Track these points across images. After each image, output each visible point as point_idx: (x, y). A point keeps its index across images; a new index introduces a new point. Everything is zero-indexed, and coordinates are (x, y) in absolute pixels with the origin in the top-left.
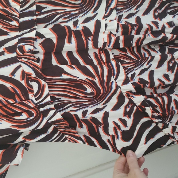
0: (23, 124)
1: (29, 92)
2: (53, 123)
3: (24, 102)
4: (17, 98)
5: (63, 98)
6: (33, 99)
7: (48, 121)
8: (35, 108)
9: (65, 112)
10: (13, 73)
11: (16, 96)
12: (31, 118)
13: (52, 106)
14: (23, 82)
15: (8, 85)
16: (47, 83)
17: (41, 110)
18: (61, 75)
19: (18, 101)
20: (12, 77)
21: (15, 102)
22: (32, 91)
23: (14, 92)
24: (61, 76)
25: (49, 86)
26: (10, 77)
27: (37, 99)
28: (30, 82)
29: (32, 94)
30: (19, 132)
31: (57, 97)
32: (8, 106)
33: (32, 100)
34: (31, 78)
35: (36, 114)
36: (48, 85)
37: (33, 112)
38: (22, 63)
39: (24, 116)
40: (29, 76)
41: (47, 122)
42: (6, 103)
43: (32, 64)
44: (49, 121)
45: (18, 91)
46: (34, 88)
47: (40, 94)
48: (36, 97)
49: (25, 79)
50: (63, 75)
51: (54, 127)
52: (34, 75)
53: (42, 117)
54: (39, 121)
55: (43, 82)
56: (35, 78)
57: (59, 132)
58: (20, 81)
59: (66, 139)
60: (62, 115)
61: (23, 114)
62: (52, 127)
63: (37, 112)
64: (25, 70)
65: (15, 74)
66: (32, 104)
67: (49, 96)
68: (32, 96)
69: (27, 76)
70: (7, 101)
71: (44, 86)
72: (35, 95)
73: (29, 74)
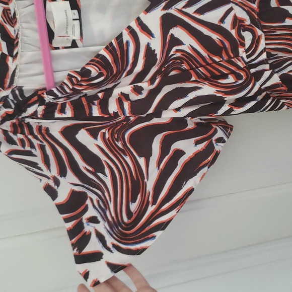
0: (230, 90)
1: (239, 46)
2: (267, 89)
3: (233, 59)
4: (224, 55)
5: (280, 54)
6: (244, 55)
7: (261, 86)
8: (245, 69)
9: (282, 73)
10: (222, 20)
11: (224, 52)
12: (240, 82)
13: (267, 66)
14: (233, 32)
15: (215, 37)
16: (264, 32)
17: (253, 71)
18: (285, 21)
19: (225, 58)
20: (222, 25)
21: (222, 60)
22: (243, 45)
23: (222, 46)
24: (283, 21)
25: (266, 37)
26: (219, 24)
27: (248, 57)
28: (242, 32)
29: (243, 49)
30: (225, 99)
31: (273, 53)
32: (214, 65)
33: (242, 57)
34: (244, 26)
35: (246, 77)
36: (265, 35)
37: (242, 74)
38: (234, 4)
39: (231, 79)
40: (242, 24)
41: (260, 89)
42: (210, 62)
43: (247, 6)
44: (263, 87)
45: (227, 44)
46: (246, 40)
47: (253, 49)
48: (248, 54)
49: (237, 27)
50: (287, 20)
51: (267, 93)
52: (248, 22)
53: (253, 80)
54: (250, 86)
55: (259, 32)
56: (249, 25)
57: (272, 98)
58: (229, 30)
59: (283, 105)
60: (280, 77)
61: (230, 76)
62: (264, 94)
63: (247, 75)
64: (237, 15)
65: (225, 21)
66: (242, 63)
67: (265, 51)
68: (243, 52)
69: (239, 24)
70: (211, 59)
71: (260, 37)
72: (247, 51)
73: (242, 21)
